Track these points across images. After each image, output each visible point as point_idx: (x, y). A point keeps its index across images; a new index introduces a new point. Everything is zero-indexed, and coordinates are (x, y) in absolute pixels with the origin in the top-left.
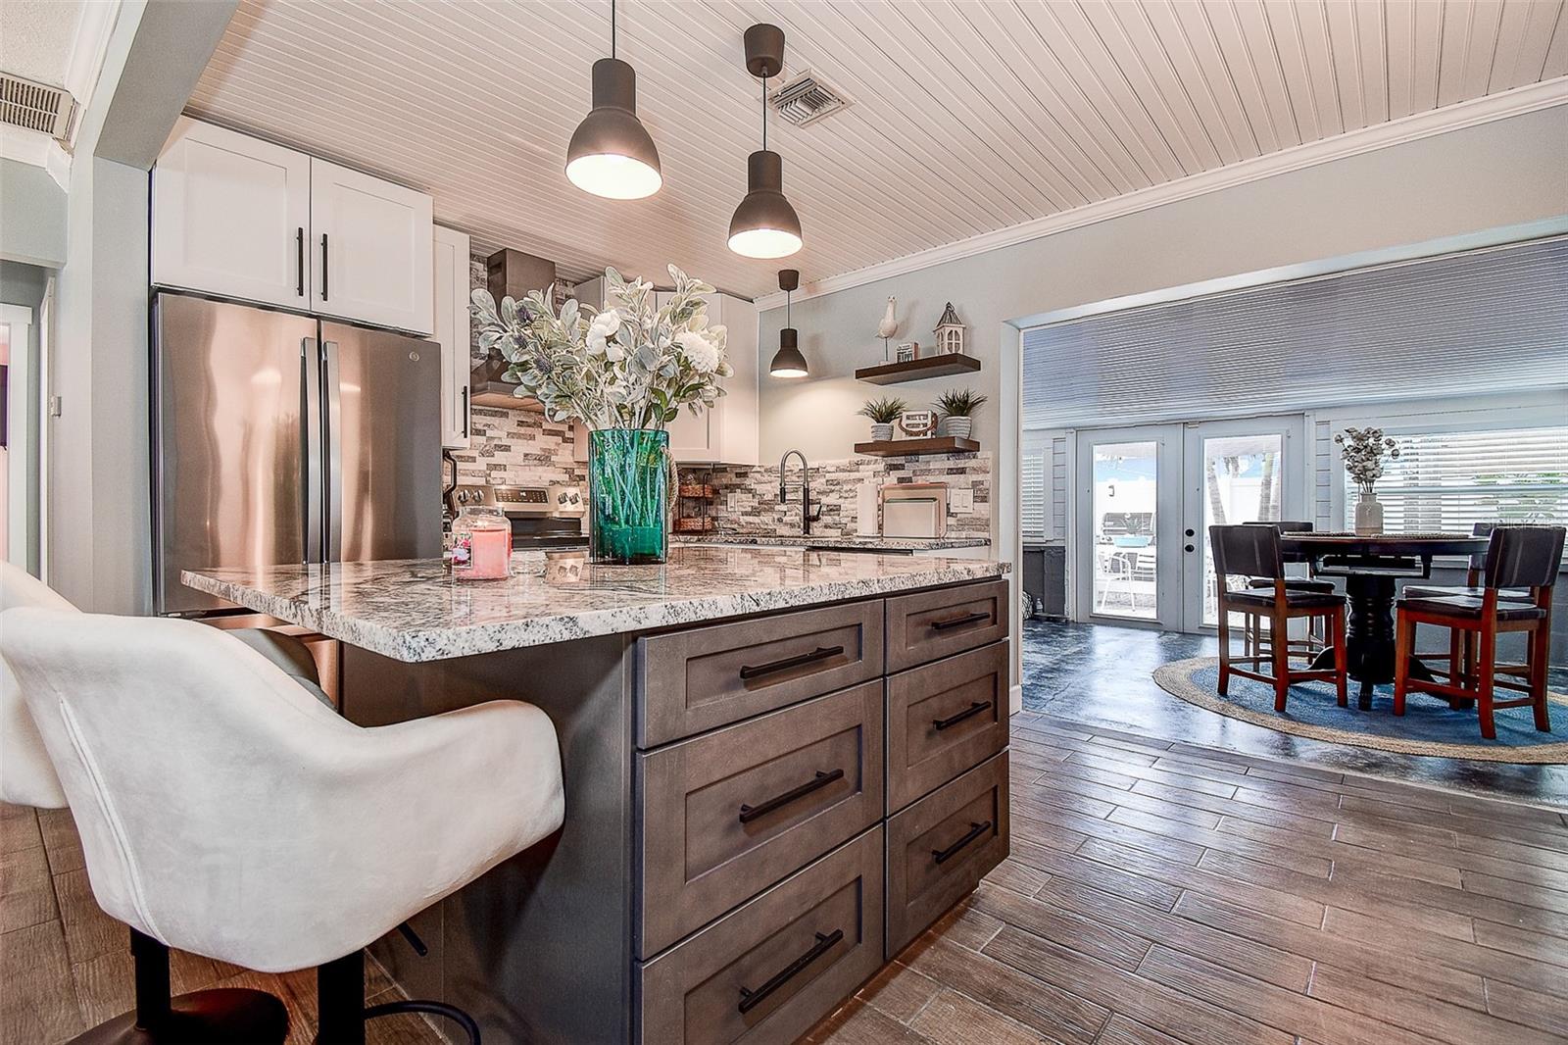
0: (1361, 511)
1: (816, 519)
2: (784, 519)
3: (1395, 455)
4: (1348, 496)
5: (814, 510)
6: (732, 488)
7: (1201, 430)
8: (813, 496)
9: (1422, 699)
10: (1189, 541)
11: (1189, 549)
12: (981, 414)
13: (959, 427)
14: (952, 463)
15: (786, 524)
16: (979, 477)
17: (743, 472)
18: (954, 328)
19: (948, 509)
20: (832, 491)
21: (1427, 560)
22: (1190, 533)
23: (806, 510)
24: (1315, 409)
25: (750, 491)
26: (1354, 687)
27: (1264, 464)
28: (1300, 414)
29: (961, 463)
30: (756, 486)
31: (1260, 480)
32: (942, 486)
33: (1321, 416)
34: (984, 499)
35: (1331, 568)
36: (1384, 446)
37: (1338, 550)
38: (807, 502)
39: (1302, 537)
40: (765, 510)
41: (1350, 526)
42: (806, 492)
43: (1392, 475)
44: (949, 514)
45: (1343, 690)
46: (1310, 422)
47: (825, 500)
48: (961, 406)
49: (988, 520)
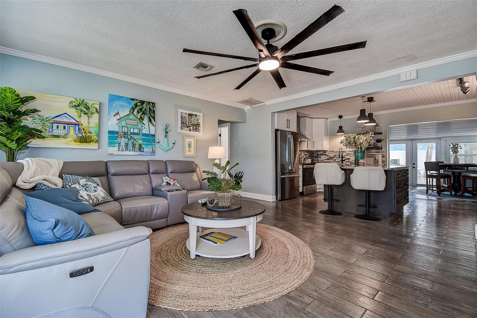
0: (454, 159)
1: (344, 161)
2: (336, 161)
3: (461, 149)
4: (451, 156)
5: (344, 159)
6: (322, 155)
7: (417, 141)
8: (343, 156)
9: (467, 194)
10: (414, 166)
11: (414, 167)
12: (383, 142)
13: (379, 144)
14: (376, 151)
15: (336, 162)
16: (383, 153)
17: (325, 151)
18: (378, 127)
19: (376, 159)
20: (348, 155)
21: (467, 168)
22: (414, 164)
23: (342, 159)
24: (443, 137)
25: (327, 155)
26: (453, 193)
27: (427, 147)
28: (440, 138)
29: (379, 151)
30: (329, 154)
31: (426, 151)
32: (375, 155)
33: (445, 139)
34: (384, 157)
35: (448, 170)
36: (459, 147)
37: (450, 167)
38: (342, 157)
39: (442, 164)
40: (331, 159)
41: (452, 162)
42: (342, 156)
43: (461, 152)
44: (376, 160)
45: (451, 193)
46: (442, 140)
47: (346, 157)
48: (379, 141)
49: (384, 161)
